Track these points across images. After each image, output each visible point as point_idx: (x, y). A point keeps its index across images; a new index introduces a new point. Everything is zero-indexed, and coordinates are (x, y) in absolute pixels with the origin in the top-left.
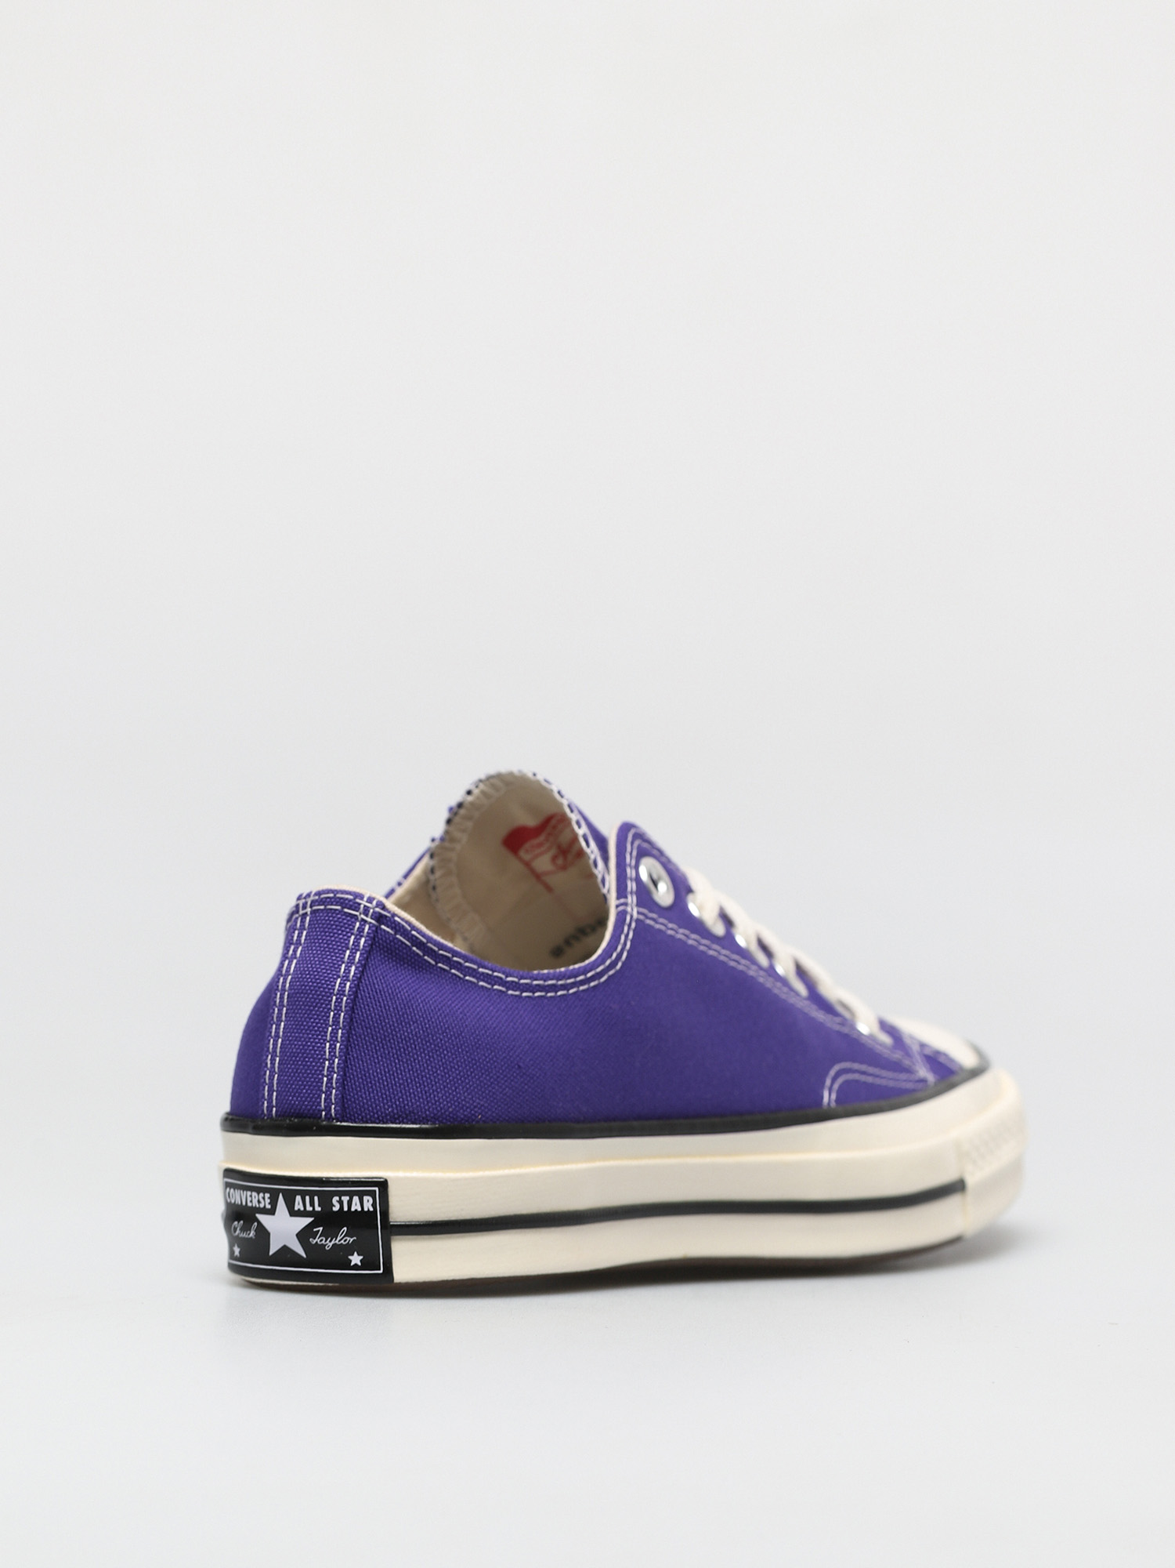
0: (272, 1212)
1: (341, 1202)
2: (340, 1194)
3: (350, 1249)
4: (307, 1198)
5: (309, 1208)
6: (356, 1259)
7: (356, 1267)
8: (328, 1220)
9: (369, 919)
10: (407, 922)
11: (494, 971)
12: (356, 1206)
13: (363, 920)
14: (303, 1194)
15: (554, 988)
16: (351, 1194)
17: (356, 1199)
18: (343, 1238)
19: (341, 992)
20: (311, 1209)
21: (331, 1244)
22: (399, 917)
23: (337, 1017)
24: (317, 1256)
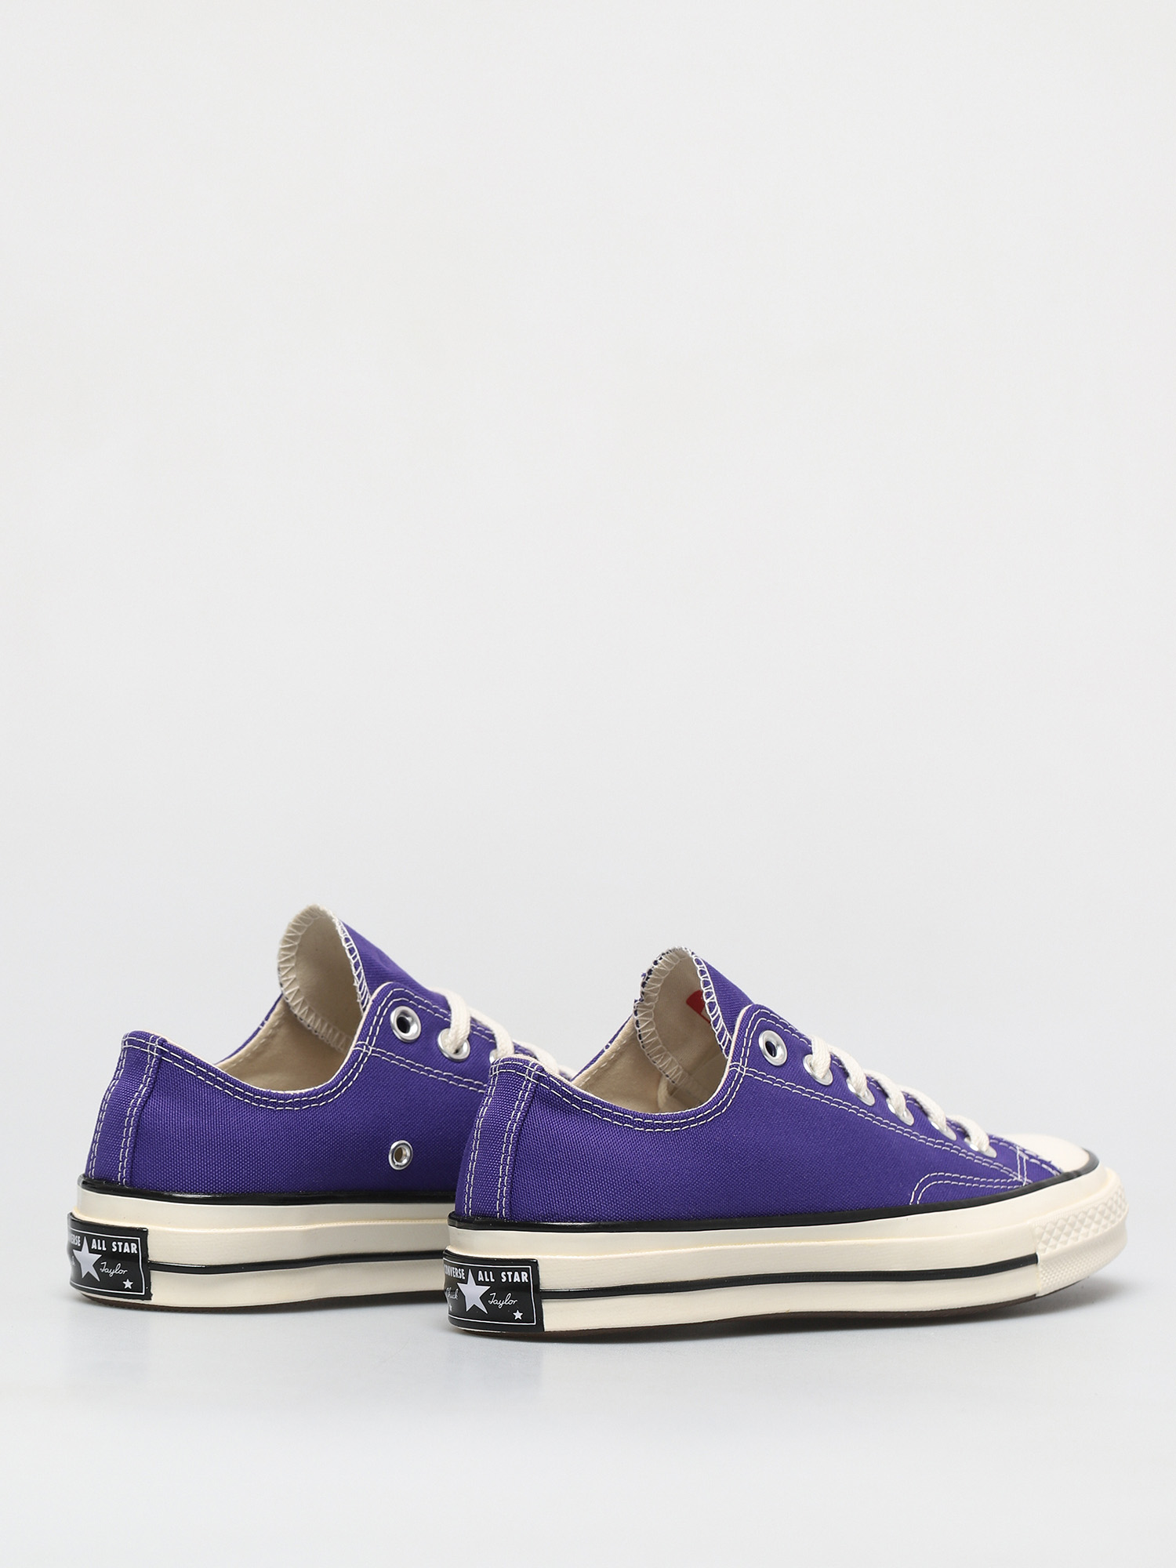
0: (465, 1282)
1: (507, 1276)
2: (506, 1270)
3: (514, 1308)
4: (486, 1272)
5: (487, 1280)
6: (518, 1315)
7: (518, 1321)
8: (499, 1288)
9: (532, 1080)
10: (558, 1080)
11: (624, 1114)
12: (517, 1279)
13: (528, 1079)
14: (483, 1270)
15: (670, 1126)
16: (513, 1271)
17: (516, 1274)
18: (509, 1301)
19: (511, 1130)
20: (488, 1280)
21: (501, 1305)
22: (553, 1077)
23: (507, 1148)
24: (494, 1313)
